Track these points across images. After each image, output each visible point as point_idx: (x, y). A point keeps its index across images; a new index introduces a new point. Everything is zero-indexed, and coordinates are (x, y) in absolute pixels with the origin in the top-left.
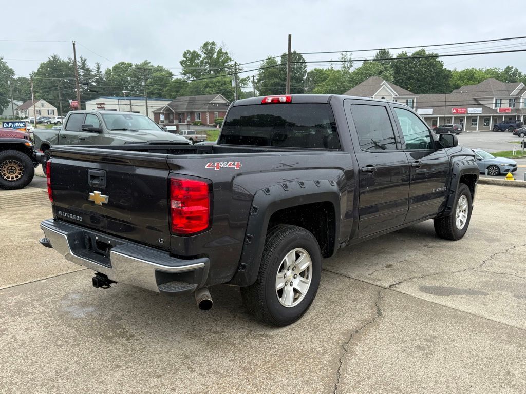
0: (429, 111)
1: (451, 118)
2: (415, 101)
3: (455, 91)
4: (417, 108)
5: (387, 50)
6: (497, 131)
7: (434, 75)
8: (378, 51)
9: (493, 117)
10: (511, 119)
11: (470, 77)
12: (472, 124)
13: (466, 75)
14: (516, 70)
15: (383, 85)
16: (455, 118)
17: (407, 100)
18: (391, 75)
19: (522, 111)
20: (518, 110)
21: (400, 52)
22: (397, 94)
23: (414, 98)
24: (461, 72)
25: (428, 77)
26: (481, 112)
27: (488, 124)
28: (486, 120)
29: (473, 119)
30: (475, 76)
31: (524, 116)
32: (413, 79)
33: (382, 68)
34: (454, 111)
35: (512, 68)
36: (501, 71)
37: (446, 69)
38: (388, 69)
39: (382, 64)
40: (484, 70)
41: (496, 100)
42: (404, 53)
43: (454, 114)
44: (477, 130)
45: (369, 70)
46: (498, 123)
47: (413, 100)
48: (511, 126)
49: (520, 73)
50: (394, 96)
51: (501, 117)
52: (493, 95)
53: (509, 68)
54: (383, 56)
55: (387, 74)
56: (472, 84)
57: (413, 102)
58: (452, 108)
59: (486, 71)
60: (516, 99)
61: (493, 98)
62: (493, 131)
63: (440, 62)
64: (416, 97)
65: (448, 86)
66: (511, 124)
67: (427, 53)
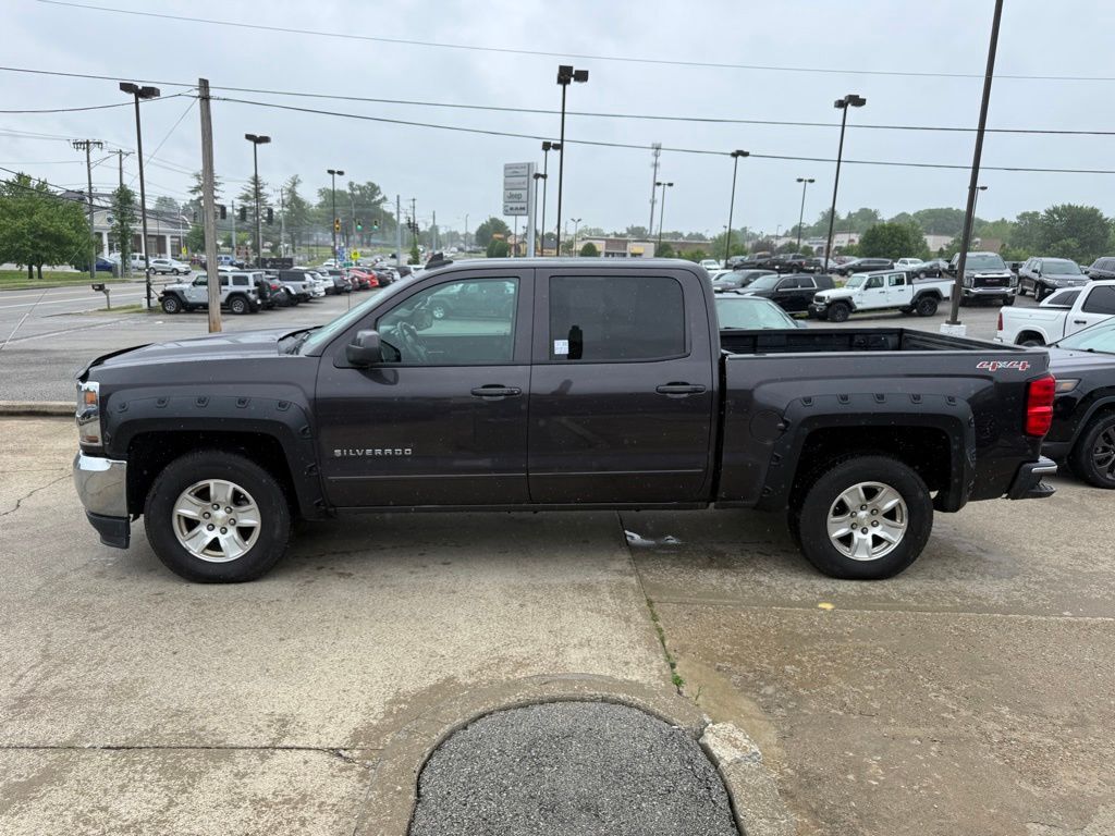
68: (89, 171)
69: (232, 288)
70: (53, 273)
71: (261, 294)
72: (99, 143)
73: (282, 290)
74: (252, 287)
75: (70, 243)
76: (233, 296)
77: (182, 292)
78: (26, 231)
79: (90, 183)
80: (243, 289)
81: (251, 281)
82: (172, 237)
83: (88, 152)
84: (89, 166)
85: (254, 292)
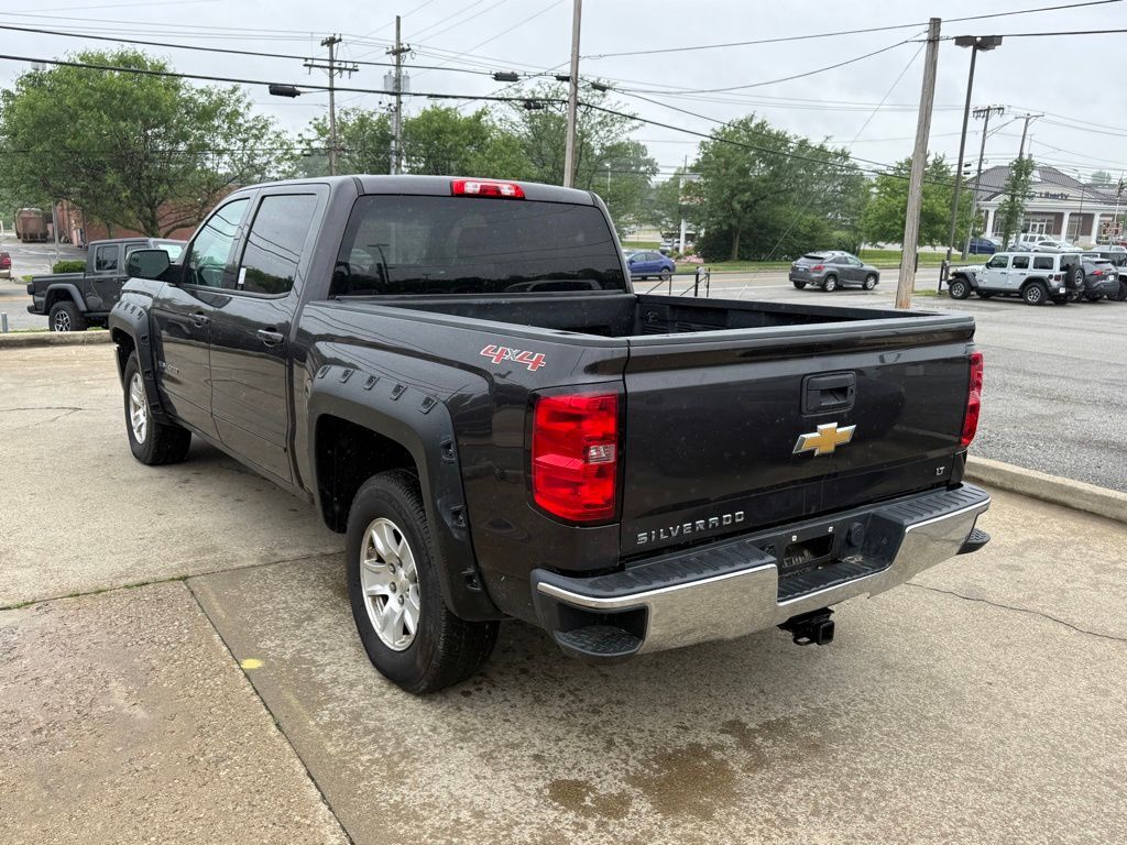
68: (984, 141)
69: (1031, 272)
70: (933, 255)
71: (1068, 282)
72: (999, 109)
73: (1111, 278)
74: (1056, 271)
75: (942, 221)
76: (1030, 281)
77: (974, 274)
78: (899, 209)
79: (982, 155)
80: (1044, 273)
81: (1057, 265)
82: (1101, 216)
83: (987, 120)
84: (984, 135)
85: (1058, 278)
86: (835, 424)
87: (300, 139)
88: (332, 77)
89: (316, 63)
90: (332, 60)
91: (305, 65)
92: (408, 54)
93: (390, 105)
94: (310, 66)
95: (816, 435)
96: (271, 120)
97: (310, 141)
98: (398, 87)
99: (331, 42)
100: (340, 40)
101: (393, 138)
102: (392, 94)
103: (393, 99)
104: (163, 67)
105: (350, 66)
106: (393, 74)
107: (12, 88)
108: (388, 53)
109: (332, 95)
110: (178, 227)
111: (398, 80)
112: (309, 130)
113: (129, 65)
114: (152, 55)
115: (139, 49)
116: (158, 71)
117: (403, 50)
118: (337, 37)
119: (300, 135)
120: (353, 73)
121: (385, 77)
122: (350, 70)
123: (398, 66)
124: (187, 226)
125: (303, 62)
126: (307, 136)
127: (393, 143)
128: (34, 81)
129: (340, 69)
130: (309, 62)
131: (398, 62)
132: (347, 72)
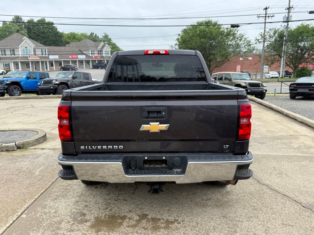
0: (57, 57)
1: (69, 61)
2: (47, 50)
3: (67, 45)
4: (48, 55)
5: (20, 17)
6: (95, 69)
7: (53, 35)
8: (14, 17)
9: (92, 60)
10: (100, 62)
11: (73, 37)
12: (81, 65)
13: (71, 36)
14: (96, 35)
15: (24, 39)
16: (72, 61)
17: (42, 50)
18: (26, 33)
19: (105, 57)
20: (102, 57)
21: (29, 19)
22: (35, 46)
23: (46, 48)
24: (68, 34)
25: (50, 36)
26: (85, 58)
27: (89, 65)
28: (88, 62)
29: (81, 62)
30: (76, 36)
31: (106, 60)
32: (40, 36)
33: (18, 28)
34: (71, 57)
35: (93, 33)
36: (88, 35)
37: (59, 31)
38: (23, 29)
39: (18, 26)
40: (79, 34)
41: (91, 51)
42: (32, 19)
43: (71, 58)
44: (84, 68)
45: (10, 29)
46: (94, 64)
47: (45, 50)
48: (102, 66)
49: (98, 37)
50: (33, 47)
51: (95, 61)
52: (89, 48)
53: (92, 34)
54: (17, 20)
55: (23, 32)
56: (76, 41)
57: (45, 51)
58: (69, 55)
59: (80, 34)
60: (101, 51)
61: (89, 50)
62: (93, 68)
63: (55, 27)
64: (47, 48)
65: (62, 42)
66: (101, 65)
67: (46, 21)
86: (159, 123)
87: (256, 39)
88: (265, 19)
89: (261, 16)
90: (266, 14)
91: (258, 17)
92: (292, 9)
93: (285, 26)
94: (259, 17)
95: (149, 125)
96: (244, 35)
97: (259, 39)
98: (288, 20)
99: (266, 9)
100: (269, 8)
101: (285, 36)
102: (286, 22)
103: (286, 24)
104: (216, 23)
105: (272, 15)
106: (287, 16)
107: (180, 33)
108: (286, 9)
109: (265, 25)
110: (216, 67)
111: (288, 18)
112: (259, 36)
113: (208, 24)
114: (214, 20)
115: (210, 19)
116: (215, 24)
117: (290, 8)
118: (268, 7)
119: (256, 38)
120: (273, 17)
121: (284, 17)
122: (272, 16)
123: (289, 12)
124: (218, 67)
125: (257, 16)
126: (258, 38)
127: (284, 38)
128: (185, 31)
129: (269, 17)
130: (259, 16)
131: (289, 11)
132: (271, 17)
